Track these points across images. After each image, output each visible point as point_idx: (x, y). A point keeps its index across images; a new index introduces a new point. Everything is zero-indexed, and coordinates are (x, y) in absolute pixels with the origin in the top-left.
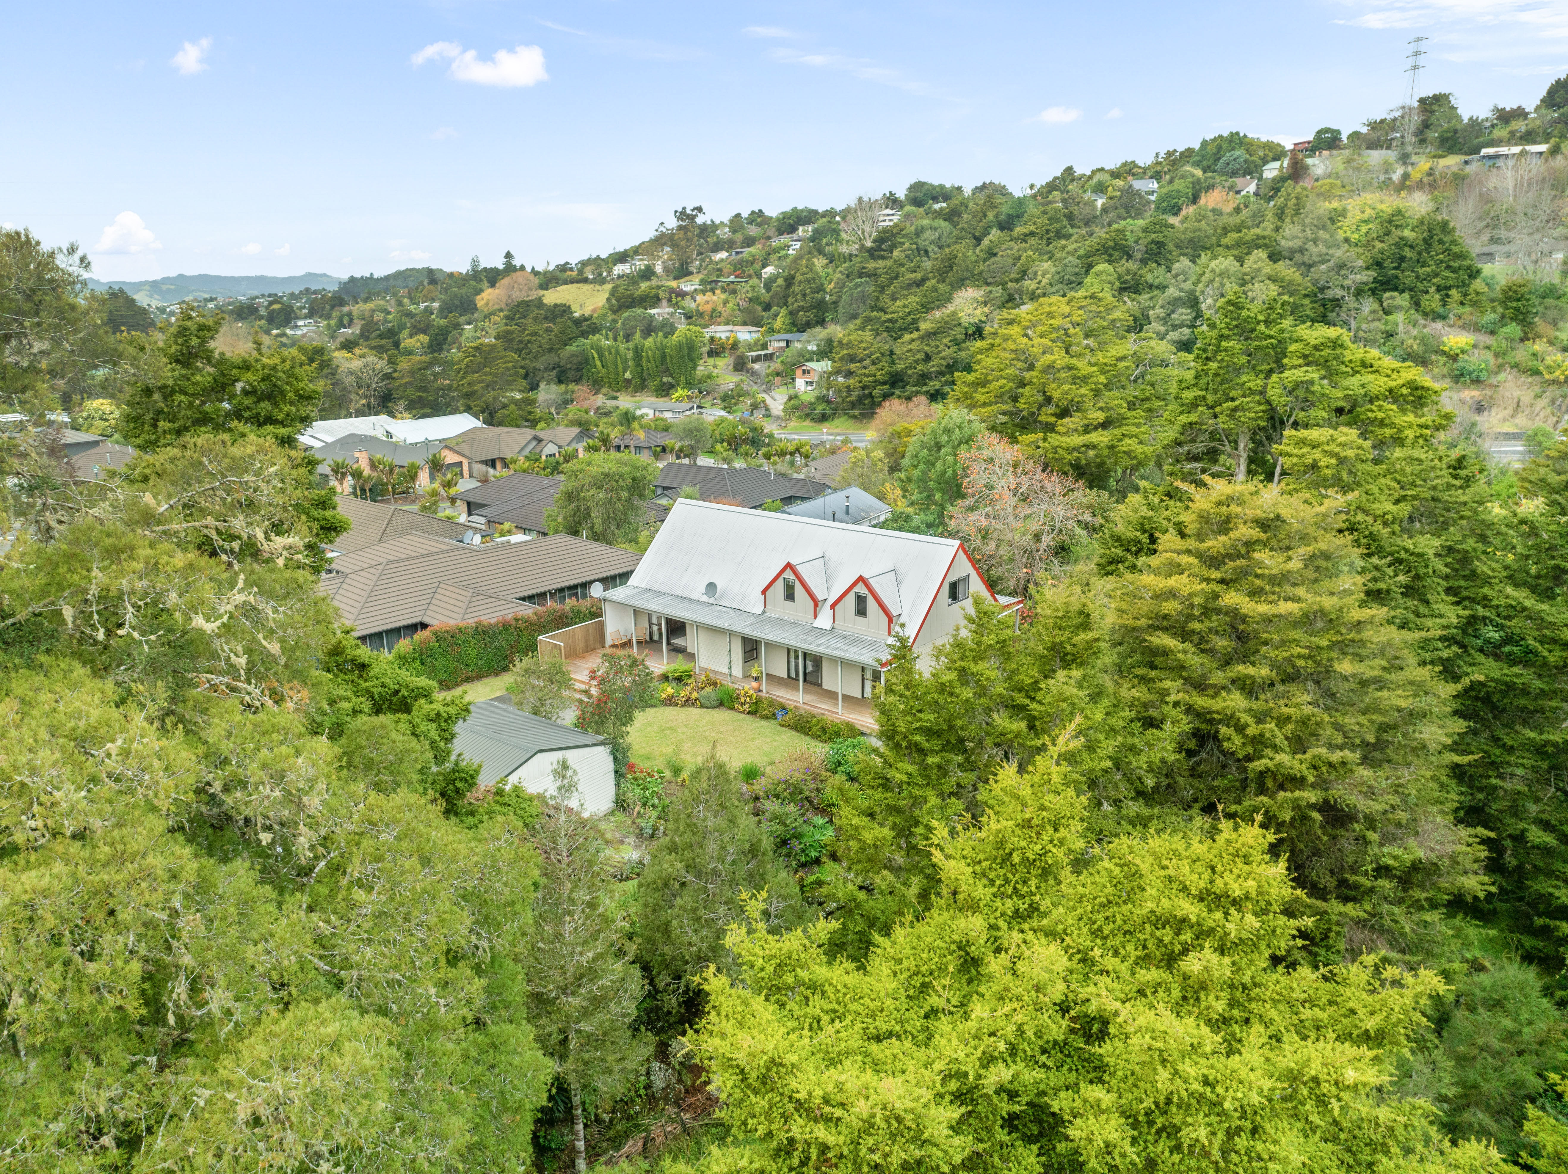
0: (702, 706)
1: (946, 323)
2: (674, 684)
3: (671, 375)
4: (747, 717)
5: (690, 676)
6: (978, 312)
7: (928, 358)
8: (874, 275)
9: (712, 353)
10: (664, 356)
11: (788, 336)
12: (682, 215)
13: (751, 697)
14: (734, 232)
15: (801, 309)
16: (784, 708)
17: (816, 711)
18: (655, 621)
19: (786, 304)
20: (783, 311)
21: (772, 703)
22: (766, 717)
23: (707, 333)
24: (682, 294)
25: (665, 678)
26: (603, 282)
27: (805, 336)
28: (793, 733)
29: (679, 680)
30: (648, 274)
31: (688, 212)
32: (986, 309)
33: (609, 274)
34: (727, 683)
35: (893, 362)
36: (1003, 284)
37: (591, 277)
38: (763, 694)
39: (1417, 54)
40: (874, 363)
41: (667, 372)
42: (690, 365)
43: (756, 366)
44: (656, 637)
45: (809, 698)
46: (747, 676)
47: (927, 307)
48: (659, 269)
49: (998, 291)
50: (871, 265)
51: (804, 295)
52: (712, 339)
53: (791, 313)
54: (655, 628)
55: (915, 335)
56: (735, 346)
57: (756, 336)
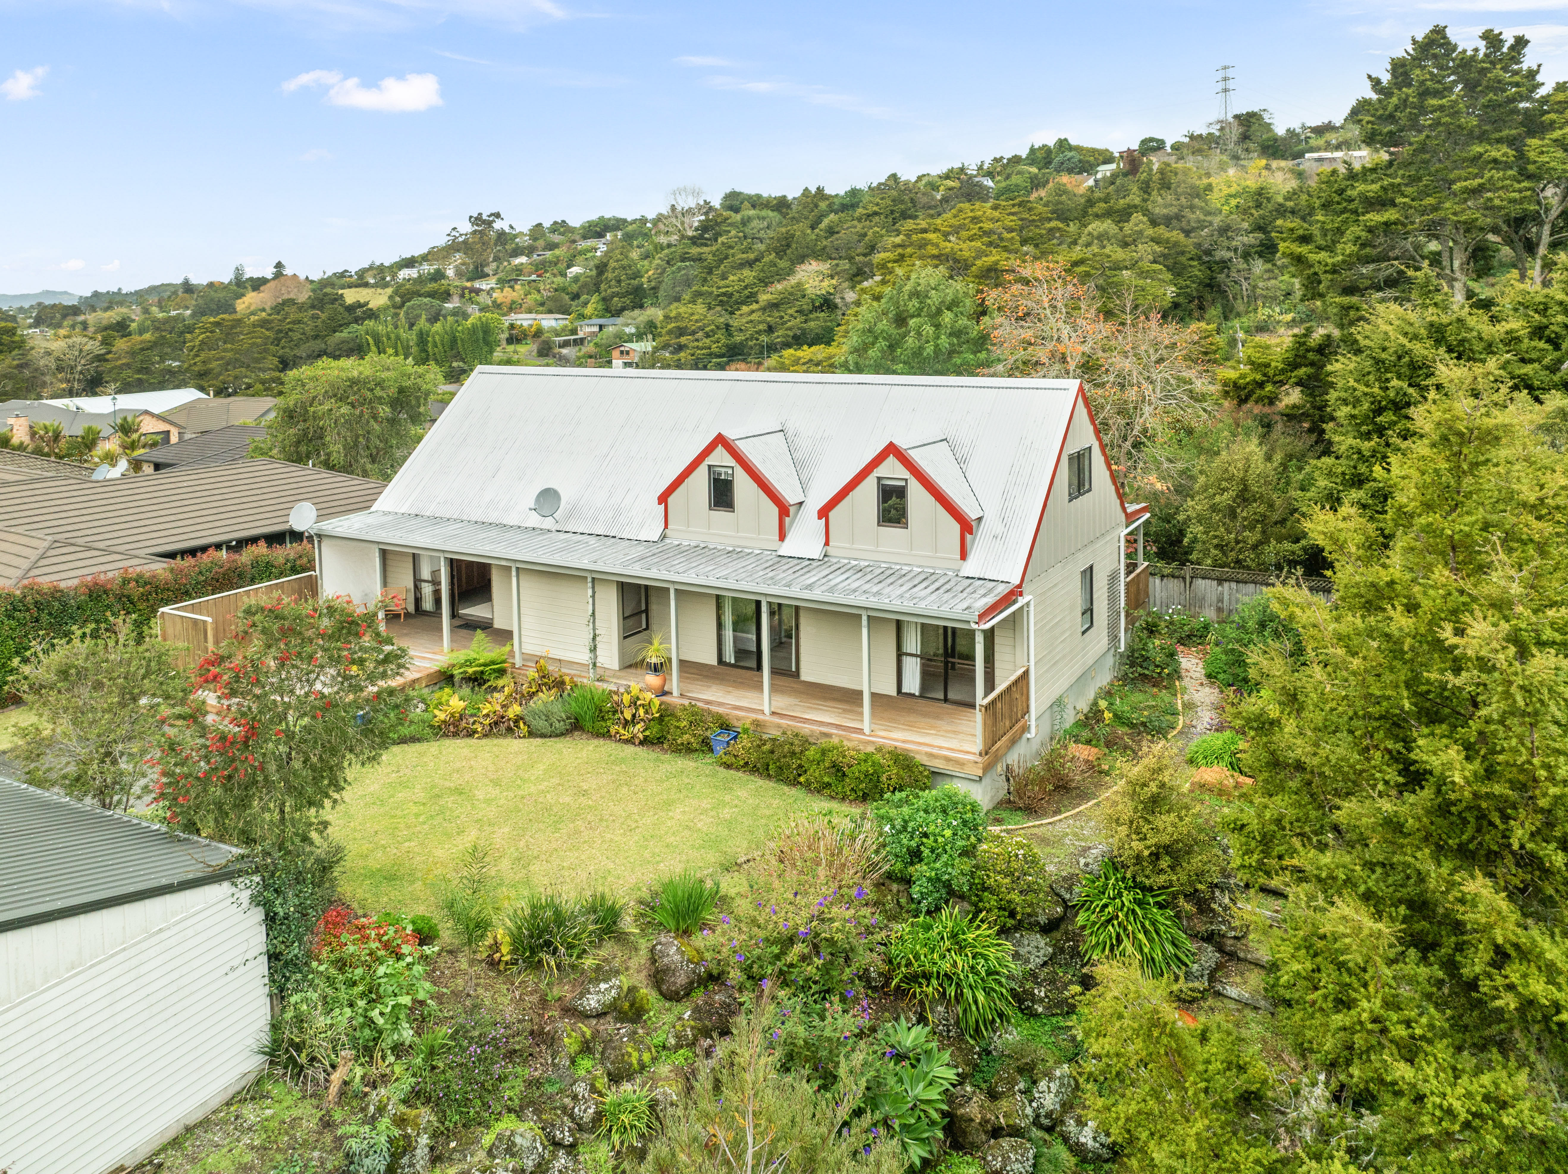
0: (531, 734)
1: (791, 294)
2: (466, 690)
3: (463, 360)
4: (642, 751)
5: (502, 672)
6: (826, 283)
7: (770, 329)
8: (699, 259)
9: (510, 340)
10: (454, 341)
11: (602, 321)
12: (477, 220)
13: (647, 708)
14: (535, 239)
15: (616, 294)
16: (725, 726)
17: (806, 729)
18: (426, 574)
19: (598, 290)
20: (595, 298)
21: (697, 717)
22: (688, 750)
23: (506, 321)
24: (478, 291)
25: (445, 678)
26: (386, 285)
27: (619, 320)
28: (760, 782)
29: (477, 680)
30: (439, 275)
31: (484, 217)
32: (834, 282)
33: (393, 279)
34: (587, 680)
35: (730, 335)
36: (851, 259)
37: (372, 281)
38: (674, 700)
39: (1225, 79)
40: (708, 336)
41: (458, 356)
42: (486, 349)
43: (565, 351)
44: (428, 605)
45: (783, 702)
46: (632, 664)
47: (765, 282)
48: (450, 272)
49: (845, 265)
50: (695, 251)
51: (619, 281)
52: (512, 327)
53: (604, 299)
54: (427, 590)
55: (755, 306)
56: (538, 333)
57: (562, 323)
